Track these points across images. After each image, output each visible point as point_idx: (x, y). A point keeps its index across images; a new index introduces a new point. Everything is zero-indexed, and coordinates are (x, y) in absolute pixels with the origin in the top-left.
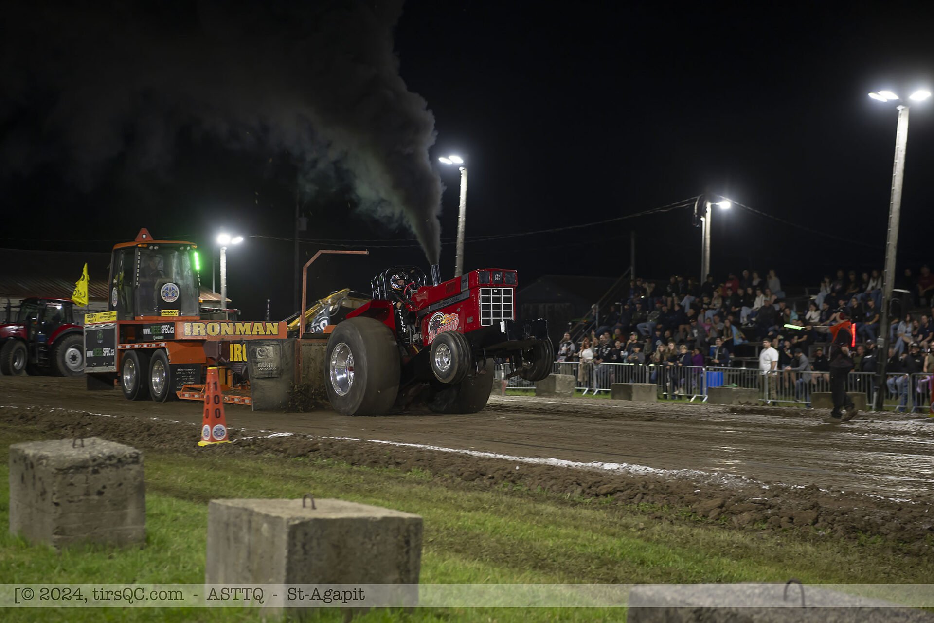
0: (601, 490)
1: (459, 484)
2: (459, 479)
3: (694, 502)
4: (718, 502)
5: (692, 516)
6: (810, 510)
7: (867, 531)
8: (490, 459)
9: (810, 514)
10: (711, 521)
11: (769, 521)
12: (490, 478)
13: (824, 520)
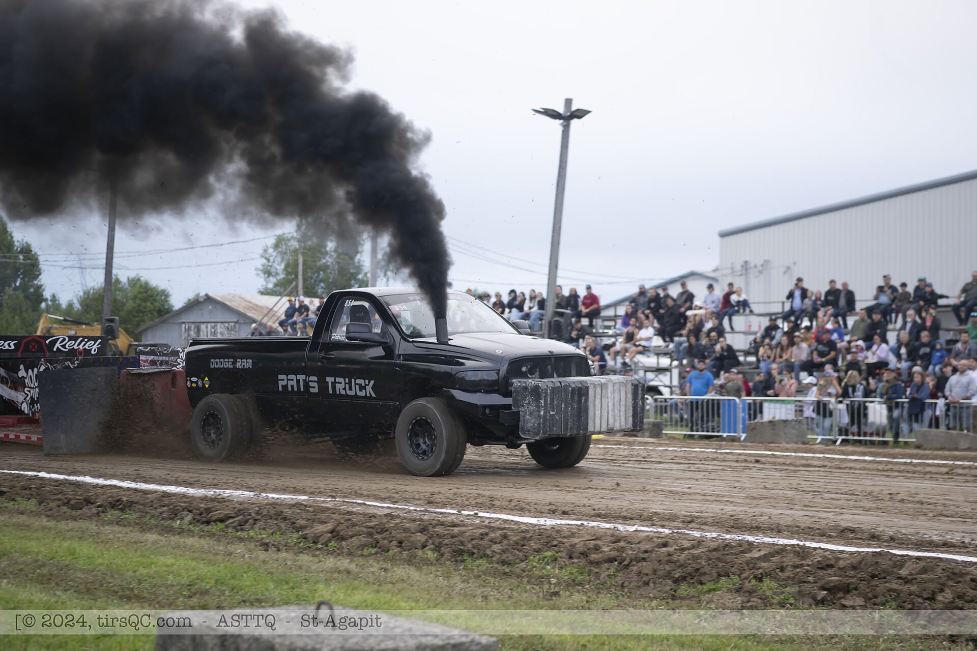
0: (211, 517)
1: (65, 513)
2: (65, 508)
3: (305, 527)
4: (330, 526)
5: (301, 544)
6: (419, 534)
7: (473, 553)
8: (103, 486)
9: (419, 538)
10: (320, 546)
11: (378, 545)
12: (99, 506)
13: (433, 544)
